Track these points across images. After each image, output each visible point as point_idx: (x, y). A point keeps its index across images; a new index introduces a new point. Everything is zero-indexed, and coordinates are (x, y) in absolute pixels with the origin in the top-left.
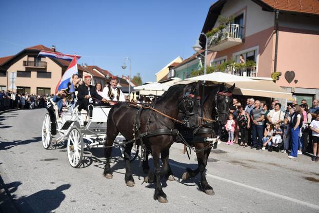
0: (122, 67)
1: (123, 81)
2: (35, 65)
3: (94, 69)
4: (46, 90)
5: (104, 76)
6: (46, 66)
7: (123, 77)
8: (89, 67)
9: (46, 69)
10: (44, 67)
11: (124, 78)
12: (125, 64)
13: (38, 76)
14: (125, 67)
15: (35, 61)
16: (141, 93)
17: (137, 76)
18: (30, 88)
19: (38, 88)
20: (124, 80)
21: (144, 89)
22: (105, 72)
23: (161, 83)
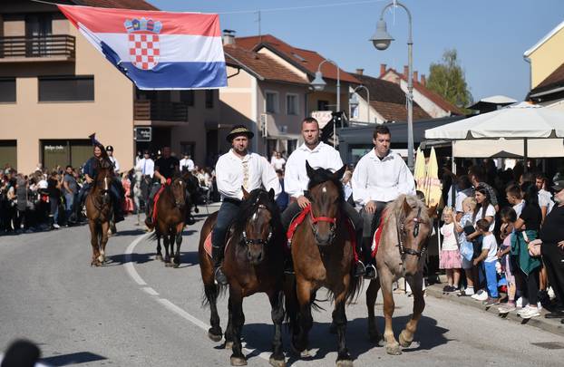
0: (375, 42)
1: (383, 93)
2: (29, 54)
3: (264, 51)
4: (75, 149)
5: (304, 76)
6: (73, 53)
7: (384, 73)
8: (239, 41)
9: (71, 64)
10: (64, 58)
11: (390, 78)
12: (385, 28)
13: (44, 96)
14: (388, 42)
15: (29, 35)
16: (460, 150)
17: (446, 64)
18: (13, 143)
19: (44, 143)
20: (390, 83)
21: (469, 137)
22: (308, 60)
23: (535, 101)
